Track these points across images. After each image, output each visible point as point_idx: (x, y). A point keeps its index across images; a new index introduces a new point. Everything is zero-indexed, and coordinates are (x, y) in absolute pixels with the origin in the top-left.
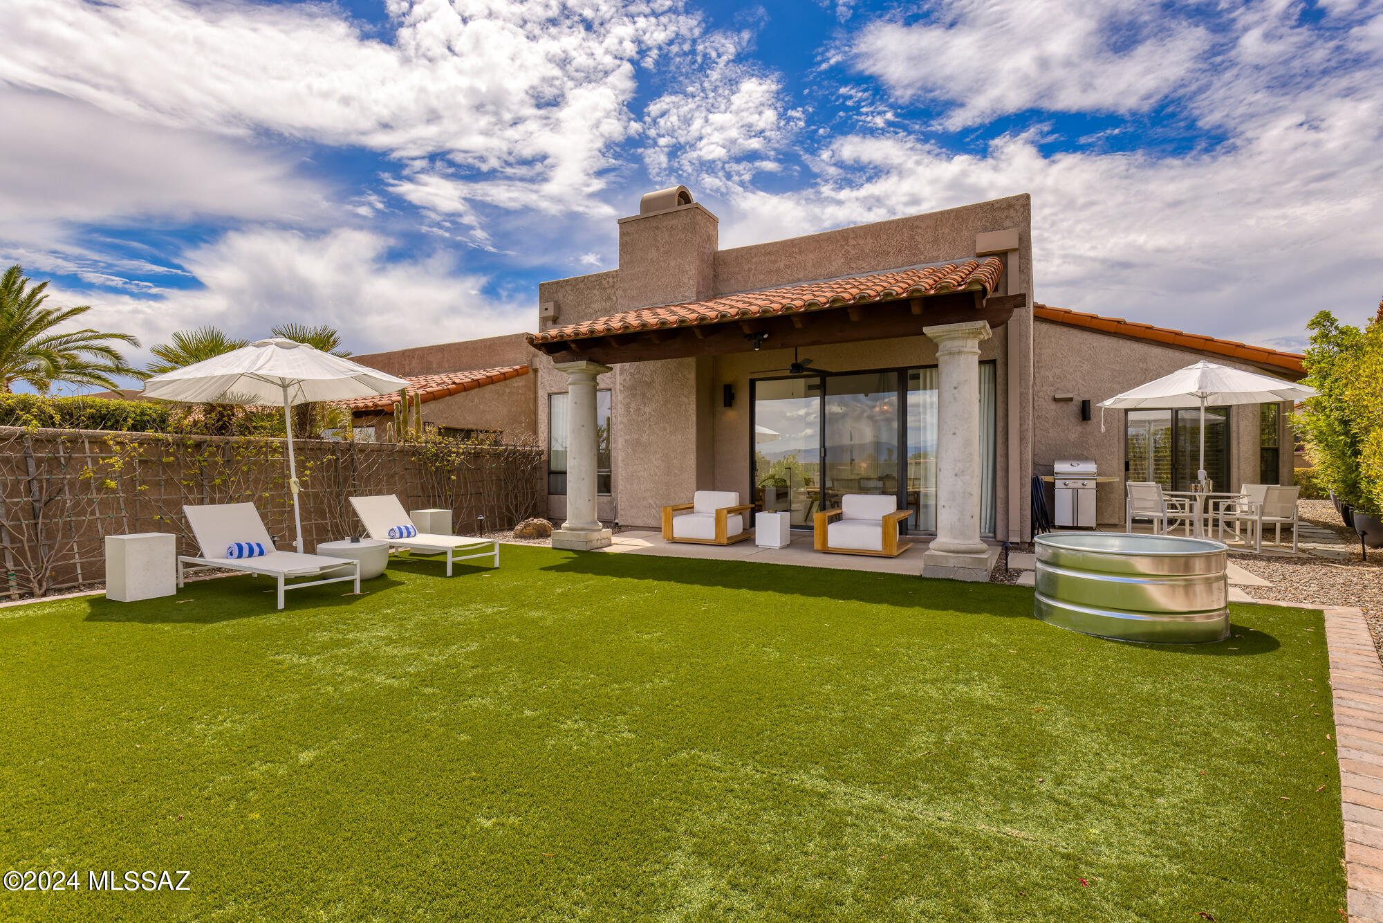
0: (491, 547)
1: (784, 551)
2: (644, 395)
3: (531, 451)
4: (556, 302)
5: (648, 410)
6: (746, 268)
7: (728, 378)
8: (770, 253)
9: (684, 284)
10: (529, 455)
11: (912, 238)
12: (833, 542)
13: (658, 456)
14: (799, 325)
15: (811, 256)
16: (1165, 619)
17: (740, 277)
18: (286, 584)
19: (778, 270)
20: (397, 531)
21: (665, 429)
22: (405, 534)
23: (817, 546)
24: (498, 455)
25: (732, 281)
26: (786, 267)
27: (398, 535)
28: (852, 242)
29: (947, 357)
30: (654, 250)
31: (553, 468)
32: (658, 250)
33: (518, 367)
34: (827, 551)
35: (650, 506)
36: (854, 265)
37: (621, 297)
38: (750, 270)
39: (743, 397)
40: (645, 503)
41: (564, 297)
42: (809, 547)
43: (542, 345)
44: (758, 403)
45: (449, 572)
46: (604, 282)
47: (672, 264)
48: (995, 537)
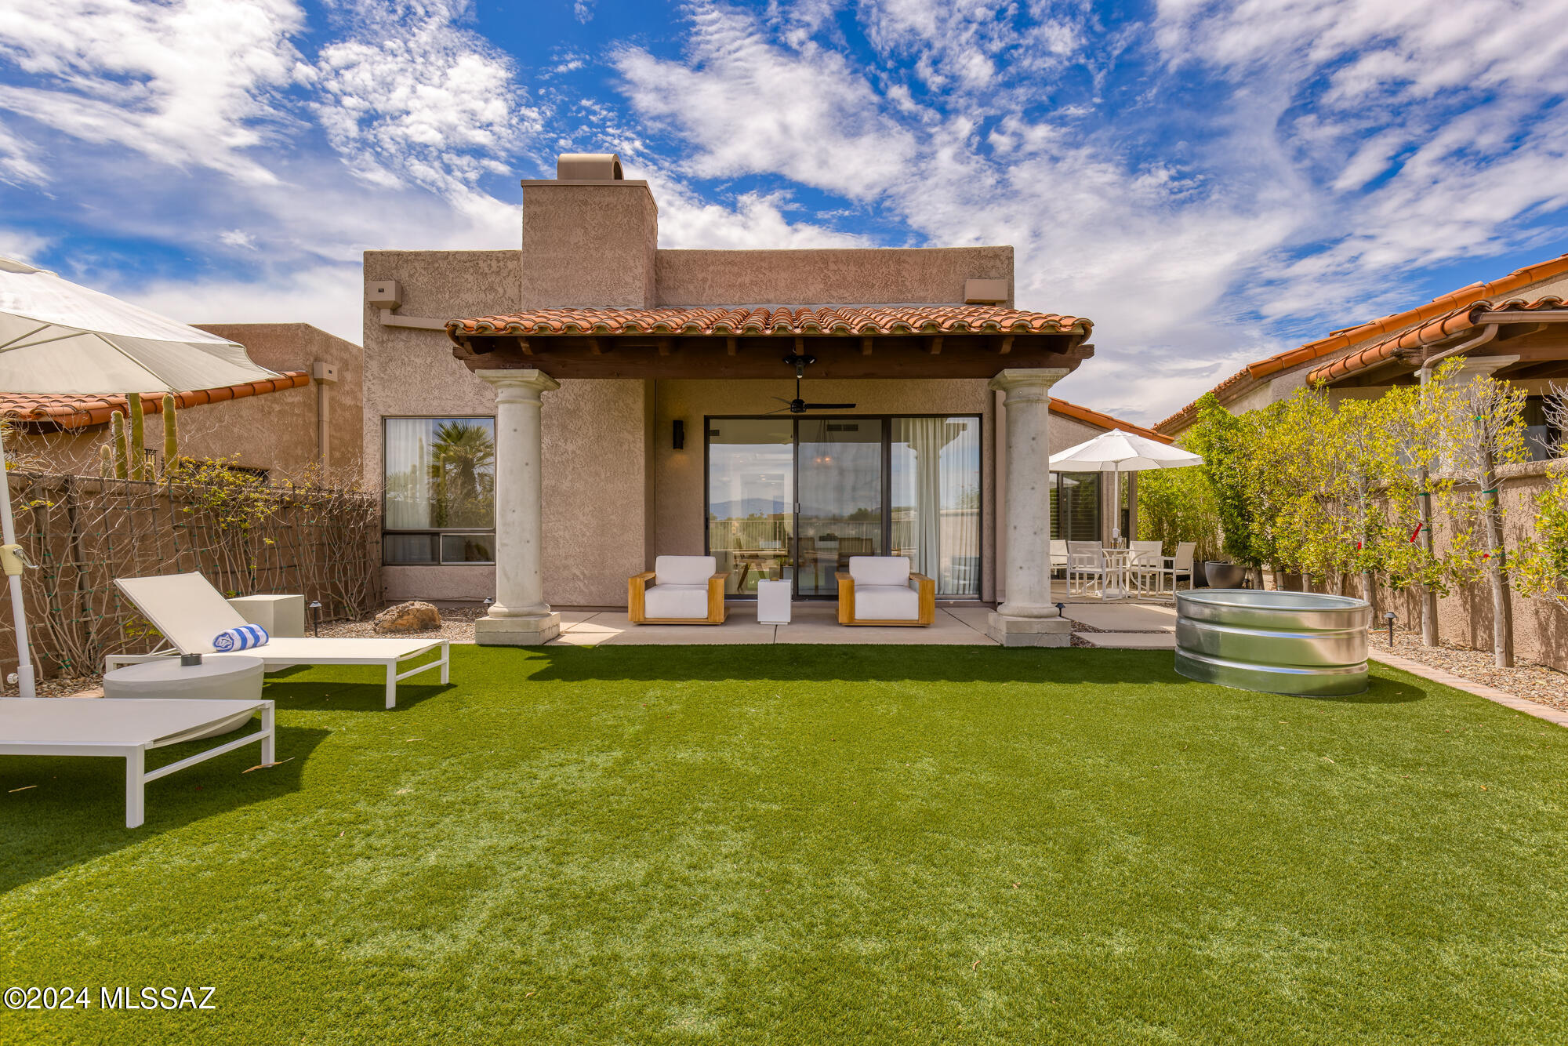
0: (435, 653)
1: (795, 627)
2: (564, 427)
3: (362, 500)
4: (398, 282)
5: (570, 447)
6: (700, 276)
7: (676, 411)
8: (732, 263)
9: (627, 283)
10: (360, 506)
11: (899, 272)
12: (860, 614)
13: (587, 510)
14: (868, 352)
15: (783, 275)
16: (1330, 672)
17: (691, 287)
18: (148, 769)
19: (742, 286)
20: (237, 638)
21: (597, 474)
22: (251, 640)
23: (843, 618)
24: (318, 506)
25: (681, 291)
26: (752, 283)
27: (238, 643)
28: (832, 266)
29: (1025, 404)
30: (580, 232)
31: (389, 525)
32: (586, 233)
33: (292, 374)
34: (853, 624)
35: (575, 577)
36: (835, 294)
37: (527, 288)
38: (705, 280)
39: (696, 435)
40: (566, 573)
41: (411, 276)
42: (833, 620)
43: (470, 339)
44: (712, 446)
45: (391, 700)
46: (481, 264)
47: (609, 254)
48: (981, 598)
